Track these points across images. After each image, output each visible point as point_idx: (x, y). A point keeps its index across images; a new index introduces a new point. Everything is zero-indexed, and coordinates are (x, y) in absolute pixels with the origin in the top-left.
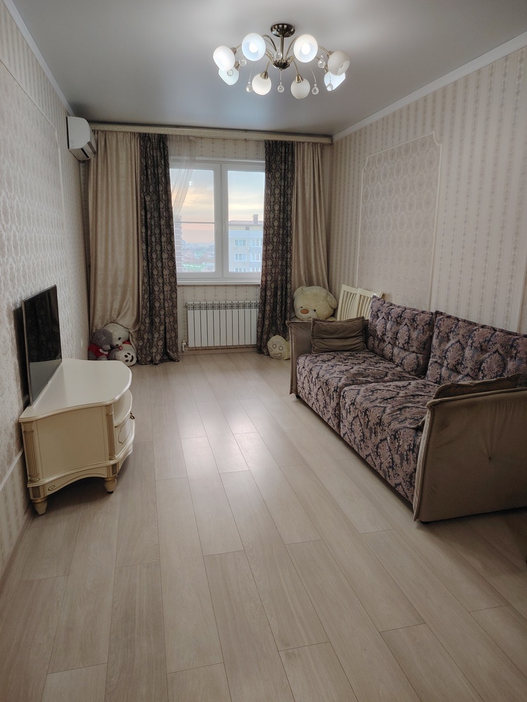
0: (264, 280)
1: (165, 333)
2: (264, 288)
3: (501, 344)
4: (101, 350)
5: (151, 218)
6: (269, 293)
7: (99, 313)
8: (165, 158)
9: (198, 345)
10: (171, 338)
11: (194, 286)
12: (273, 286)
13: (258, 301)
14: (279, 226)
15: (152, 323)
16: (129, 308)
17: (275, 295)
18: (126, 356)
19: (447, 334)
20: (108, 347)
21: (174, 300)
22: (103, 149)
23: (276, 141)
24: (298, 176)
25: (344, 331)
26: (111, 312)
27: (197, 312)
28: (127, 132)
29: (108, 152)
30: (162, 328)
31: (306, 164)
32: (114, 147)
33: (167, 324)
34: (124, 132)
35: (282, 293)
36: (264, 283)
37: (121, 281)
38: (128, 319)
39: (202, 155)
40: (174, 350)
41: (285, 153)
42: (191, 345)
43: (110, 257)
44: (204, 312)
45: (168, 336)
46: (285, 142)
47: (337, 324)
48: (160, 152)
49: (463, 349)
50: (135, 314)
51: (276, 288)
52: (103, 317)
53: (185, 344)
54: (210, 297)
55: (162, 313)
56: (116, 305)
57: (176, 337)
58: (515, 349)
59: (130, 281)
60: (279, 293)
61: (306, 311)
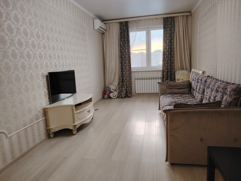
0: (163, 68)
1: (127, 88)
2: (163, 72)
3: (222, 88)
4: (107, 93)
5: (123, 50)
6: (165, 73)
7: (107, 81)
8: (127, 29)
9: (139, 92)
10: (129, 89)
11: (138, 72)
12: (166, 71)
13: (161, 77)
14: (169, 48)
15: (123, 84)
16: (116, 79)
17: (168, 74)
18: (113, 95)
19: (209, 85)
20: (109, 92)
21: (130, 76)
22: (108, 29)
23: (167, 17)
24: (177, 29)
25: (180, 86)
26: (111, 81)
27: (139, 81)
28: (116, 22)
29: (110, 29)
30: (126, 86)
31: (180, 24)
32: (112, 28)
33: (127, 85)
34: (115, 22)
35: (170, 73)
36: (163, 70)
37: (114, 71)
38: (116, 83)
39: (141, 26)
40: (130, 94)
41: (171, 21)
42: (137, 92)
43: (110, 63)
44: (141, 81)
45: (128, 89)
46: (171, 17)
47: (177, 83)
48: (126, 27)
49: (212, 91)
50: (118, 81)
51: (168, 72)
52: (108, 83)
53: (135, 92)
54: (144, 75)
55: (126, 81)
56: (112, 79)
57: (131, 89)
58: (227, 90)
59: (117, 71)
60: (169, 73)
61: (179, 80)
